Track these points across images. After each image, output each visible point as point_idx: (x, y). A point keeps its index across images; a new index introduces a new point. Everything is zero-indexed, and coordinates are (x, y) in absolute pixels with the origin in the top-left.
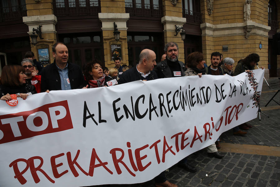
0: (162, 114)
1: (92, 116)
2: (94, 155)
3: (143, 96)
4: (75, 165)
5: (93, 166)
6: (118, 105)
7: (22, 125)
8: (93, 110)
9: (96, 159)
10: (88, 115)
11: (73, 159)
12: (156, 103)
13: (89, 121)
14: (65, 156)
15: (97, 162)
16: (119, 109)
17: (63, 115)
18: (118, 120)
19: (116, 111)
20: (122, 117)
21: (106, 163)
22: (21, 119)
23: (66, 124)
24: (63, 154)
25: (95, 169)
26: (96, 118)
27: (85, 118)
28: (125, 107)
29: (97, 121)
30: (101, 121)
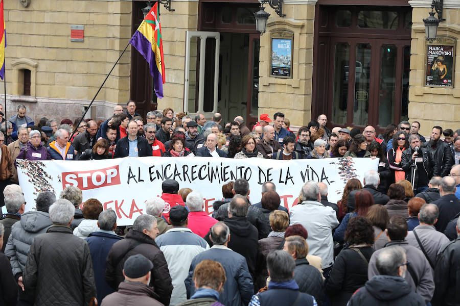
0: (185, 180)
1: (134, 177)
2: (134, 204)
3: (169, 165)
4: (119, 210)
5: (132, 211)
6: (152, 170)
7: (89, 179)
8: (135, 172)
9: (135, 207)
10: (131, 176)
11: (118, 206)
12: (180, 170)
13: (132, 180)
14: (114, 203)
15: (135, 209)
16: (153, 173)
17: (115, 175)
18: (152, 180)
19: (151, 174)
20: (155, 178)
21: (142, 210)
22: (89, 175)
23: (116, 180)
24: (112, 201)
25: (133, 214)
26: (137, 178)
27: (129, 177)
28: (157, 171)
29: (137, 180)
30: (140, 180)
